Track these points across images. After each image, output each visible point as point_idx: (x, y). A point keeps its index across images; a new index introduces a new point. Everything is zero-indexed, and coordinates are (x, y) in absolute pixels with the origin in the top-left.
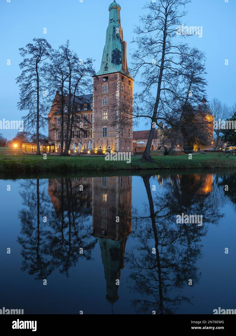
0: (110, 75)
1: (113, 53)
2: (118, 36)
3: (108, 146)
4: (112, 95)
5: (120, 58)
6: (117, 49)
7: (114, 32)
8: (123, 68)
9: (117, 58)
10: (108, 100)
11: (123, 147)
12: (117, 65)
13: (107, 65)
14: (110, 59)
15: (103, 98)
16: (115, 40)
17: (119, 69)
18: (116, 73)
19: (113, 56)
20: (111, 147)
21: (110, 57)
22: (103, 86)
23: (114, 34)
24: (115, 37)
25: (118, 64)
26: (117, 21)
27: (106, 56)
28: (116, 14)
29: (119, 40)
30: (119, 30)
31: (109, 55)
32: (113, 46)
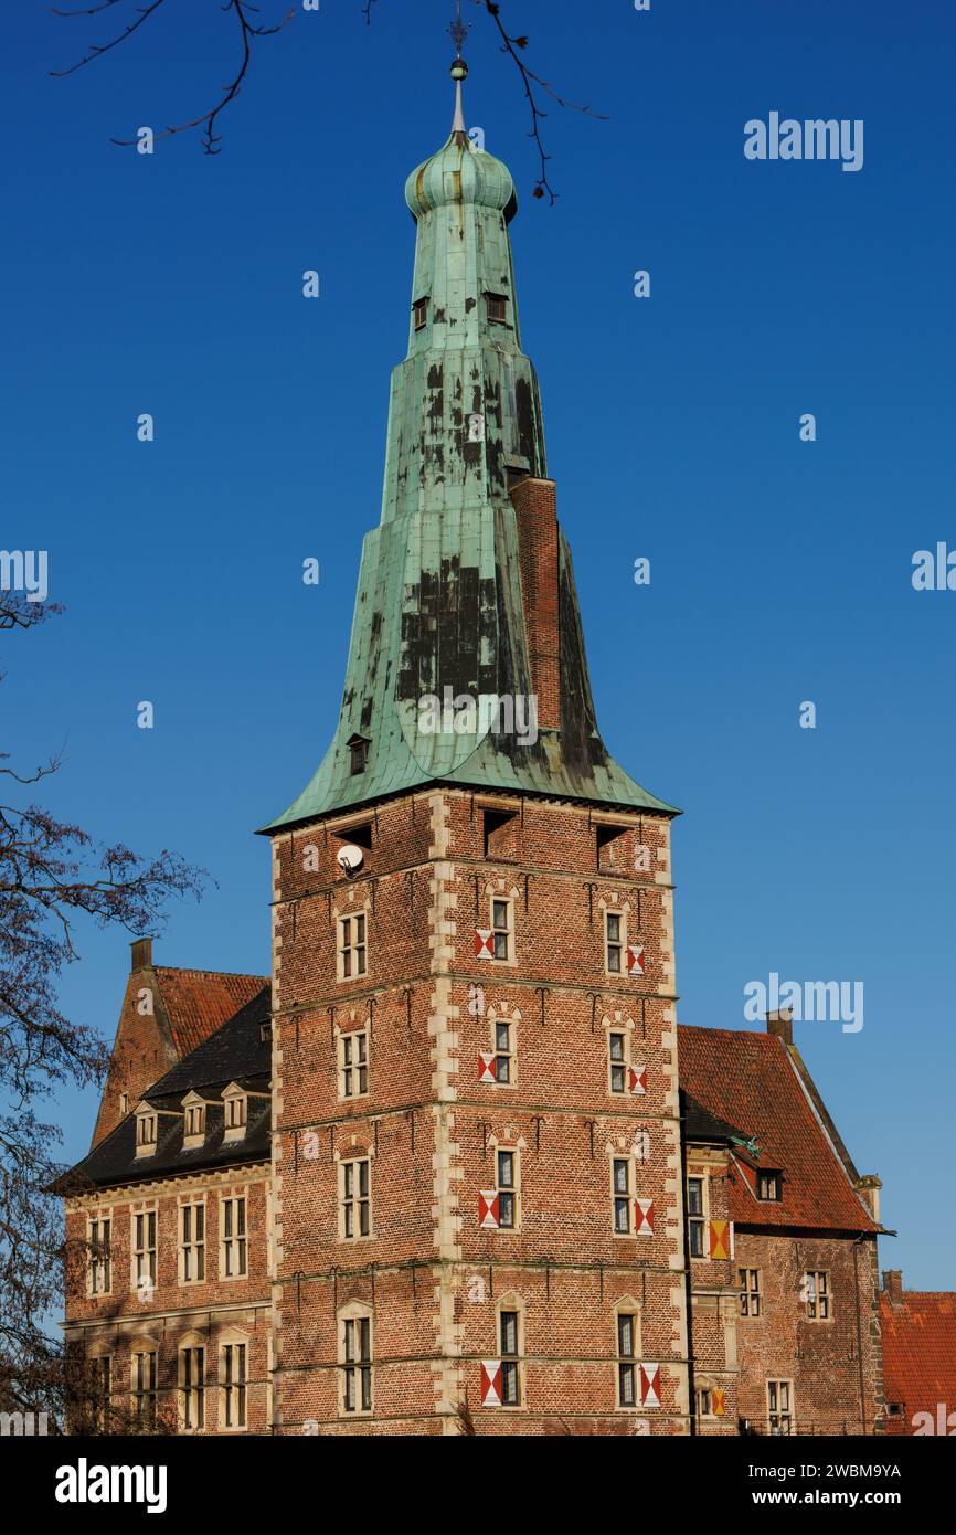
0: (381, 809)
2: (470, 442)
4: (401, 1003)
5: (485, 642)
6: (456, 560)
7: (431, 414)
9: (456, 642)
10: (372, 1049)
13: (366, 717)
14: (390, 664)
15: (337, 1031)
16: (441, 479)
19: (413, 633)
21: (394, 642)
22: (336, 912)
23: (434, 431)
24: (446, 453)
26: (469, 304)
28: (458, 248)
29: (479, 477)
30: (477, 388)
31: (385, 627)
32: (414, 546)
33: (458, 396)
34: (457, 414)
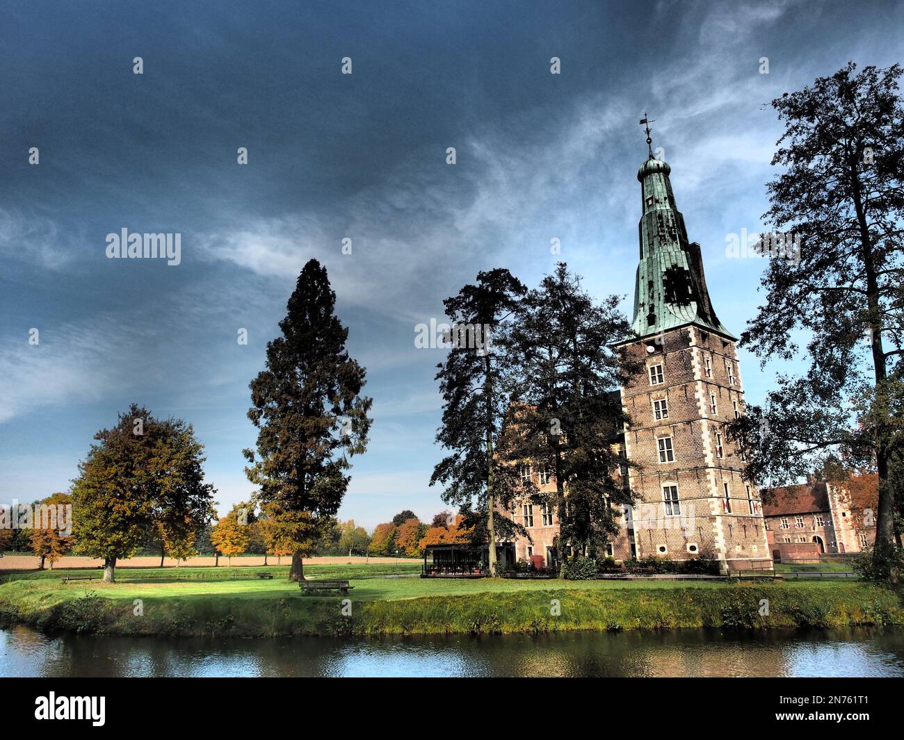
0: (666, 334)
1: (665, 278)
2: (673, 233)
3: (688, 546)
5: (689, 287)
6: (676, 265)
7: (661, 227)
8: (701, 313)
9: (680, 288)
10: (669, 404)
11: (737, 547)
12: (682, 307)
13: (652, 309)
14: (659, 294)
15: (652, 401)
16: (666, 244)
17: (691, 315)
18: (682, 329)
19: (666, 285)
20: (700, 548)
21: (660, 288)
22: (647, 366)
23: (662, 232)
24: (667, 237)
25: (686, 304)
26: (665, 198)
27: (647, 287)
28: (660, 184)
29: (677, 243)
30: (673, 220)
31: (655, 285)
32: (663, 261)
33: (668, 222)
34: (668, 226)
